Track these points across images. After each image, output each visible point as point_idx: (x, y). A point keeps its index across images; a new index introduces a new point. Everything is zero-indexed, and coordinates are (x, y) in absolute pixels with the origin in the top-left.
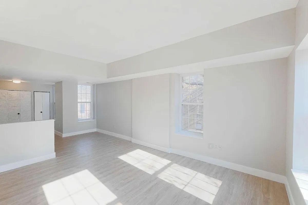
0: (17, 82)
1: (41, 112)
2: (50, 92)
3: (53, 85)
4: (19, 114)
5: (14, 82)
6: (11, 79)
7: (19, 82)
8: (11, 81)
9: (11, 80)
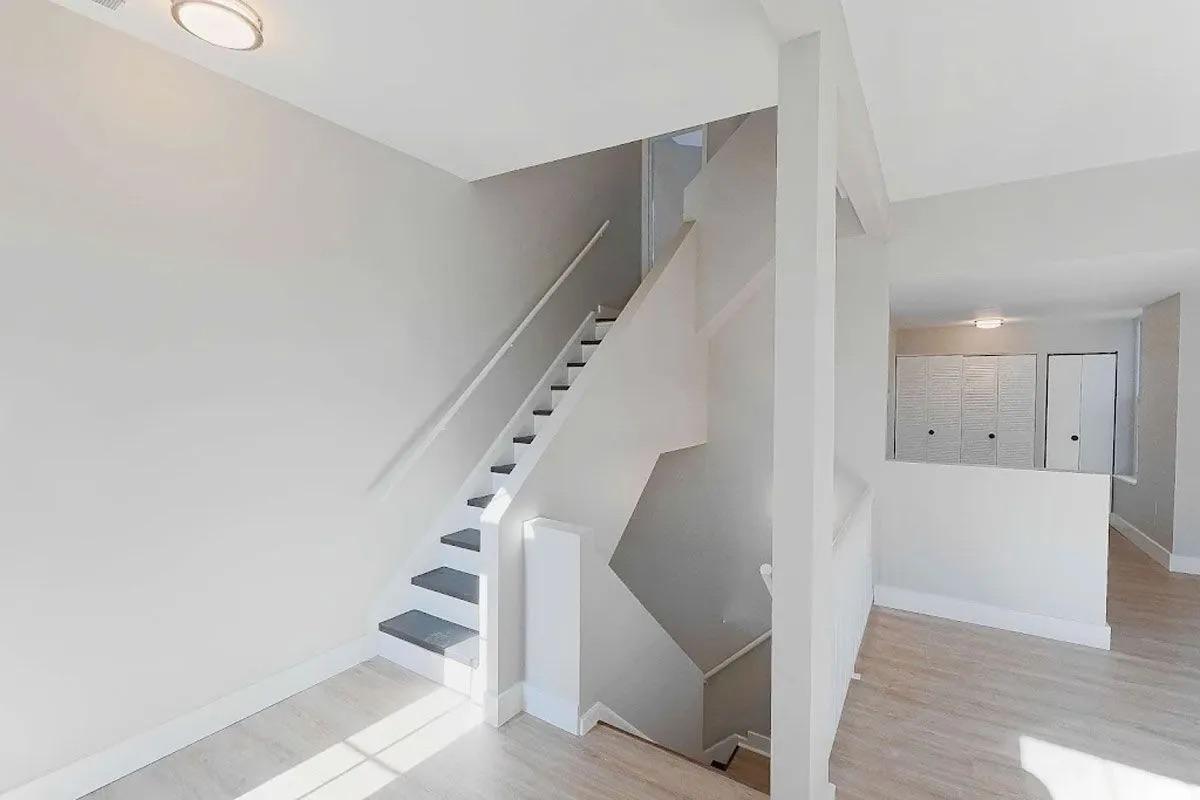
0: (988, 323)
1: (1075, 438)
2: (1116, 353)
3: (1135, 320)
4: (992, 436)
5: (983, 327)
6: (971, 319)
7: (993, 326)
8: (972, 326)
9: (972, 322)
